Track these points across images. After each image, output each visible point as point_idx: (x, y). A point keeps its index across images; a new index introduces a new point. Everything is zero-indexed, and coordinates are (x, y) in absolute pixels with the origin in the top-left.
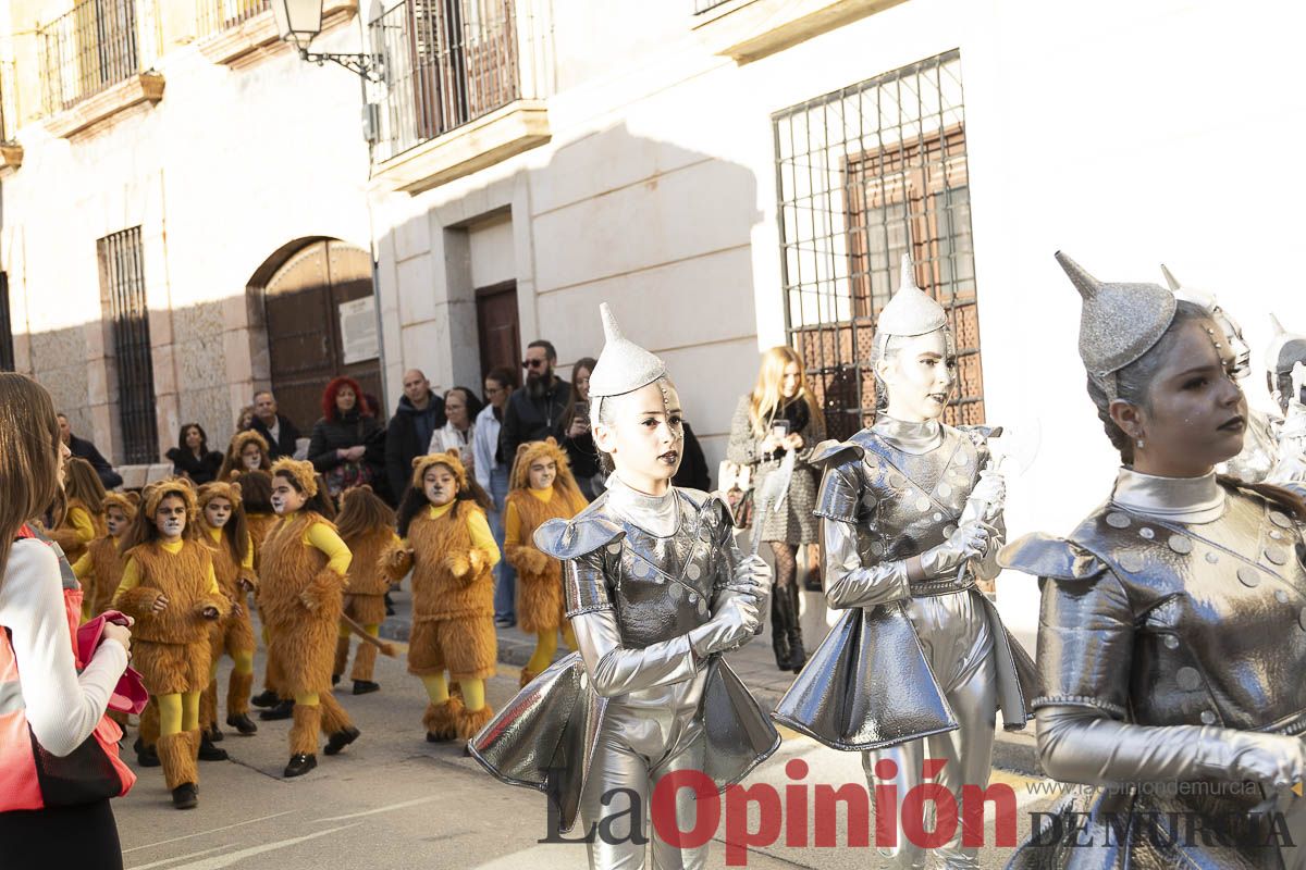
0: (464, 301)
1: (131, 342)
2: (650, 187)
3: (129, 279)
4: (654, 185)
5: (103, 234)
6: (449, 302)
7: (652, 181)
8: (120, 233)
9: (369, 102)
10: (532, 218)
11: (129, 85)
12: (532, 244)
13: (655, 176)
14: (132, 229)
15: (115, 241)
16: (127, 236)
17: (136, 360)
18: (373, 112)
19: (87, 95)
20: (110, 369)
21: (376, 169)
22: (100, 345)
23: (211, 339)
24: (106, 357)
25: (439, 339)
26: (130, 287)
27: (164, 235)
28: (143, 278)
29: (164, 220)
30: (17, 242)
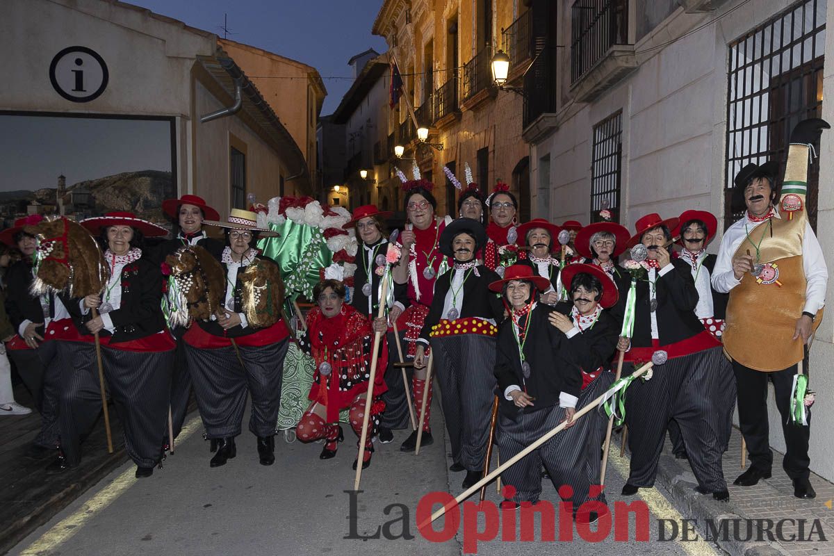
3: (485, 168)
5: (479, 149)
14: (486, 148)
15: (482, 152)
16: (485, 150)
19: (475, 93)
26: (485, 170)
27: (494, 151)
28: (488, 168)
29: (494, 145)
30: (458, 150)
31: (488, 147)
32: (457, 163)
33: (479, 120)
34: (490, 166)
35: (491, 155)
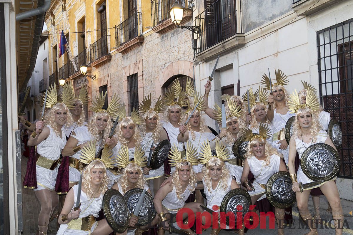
0: (218, 90)
1: (134, 101)
2: (275, 56)
3: (134, 86)
4: (277, 56)
5: (129, 75)
6: (214, 90)
7: (276, 55)
8: (132, 75)
9: (194, 39)
10: (239, 67)
11: (135, 39)
12: (239, 74)
13: (277, 53)
14: (135, 74)
15: (131, 77)
16: (134, 76)
17: (135, 105)
18: (195, 42)
19: (126, 42)
20: (129, 108)
21: (196, 55)
22: (127, 102)
23: (153, 100)
24: (128, 105)
25: (211, 100)
26: (134, 88)
27: (143, 75)
28: (137, 86)
29: (143, 72)
30: (109, 78)
31: (137, 74)
32: (109, 85)
33: (127, 58)
34: (140, 85)
35: (140, 78)
